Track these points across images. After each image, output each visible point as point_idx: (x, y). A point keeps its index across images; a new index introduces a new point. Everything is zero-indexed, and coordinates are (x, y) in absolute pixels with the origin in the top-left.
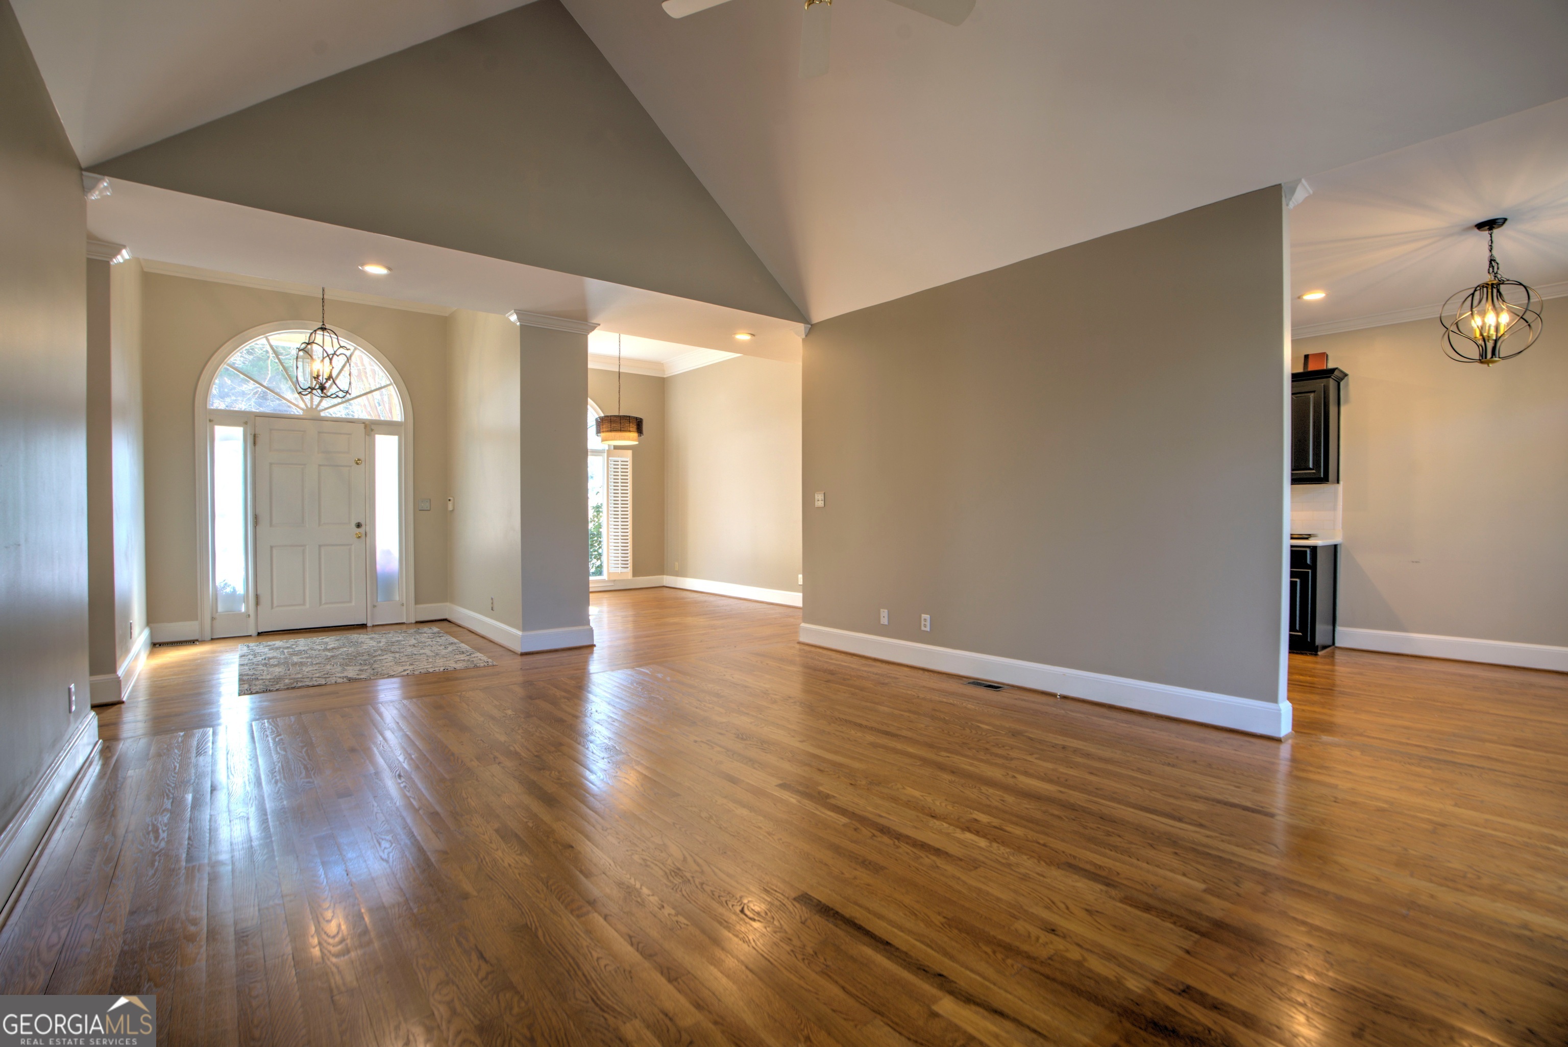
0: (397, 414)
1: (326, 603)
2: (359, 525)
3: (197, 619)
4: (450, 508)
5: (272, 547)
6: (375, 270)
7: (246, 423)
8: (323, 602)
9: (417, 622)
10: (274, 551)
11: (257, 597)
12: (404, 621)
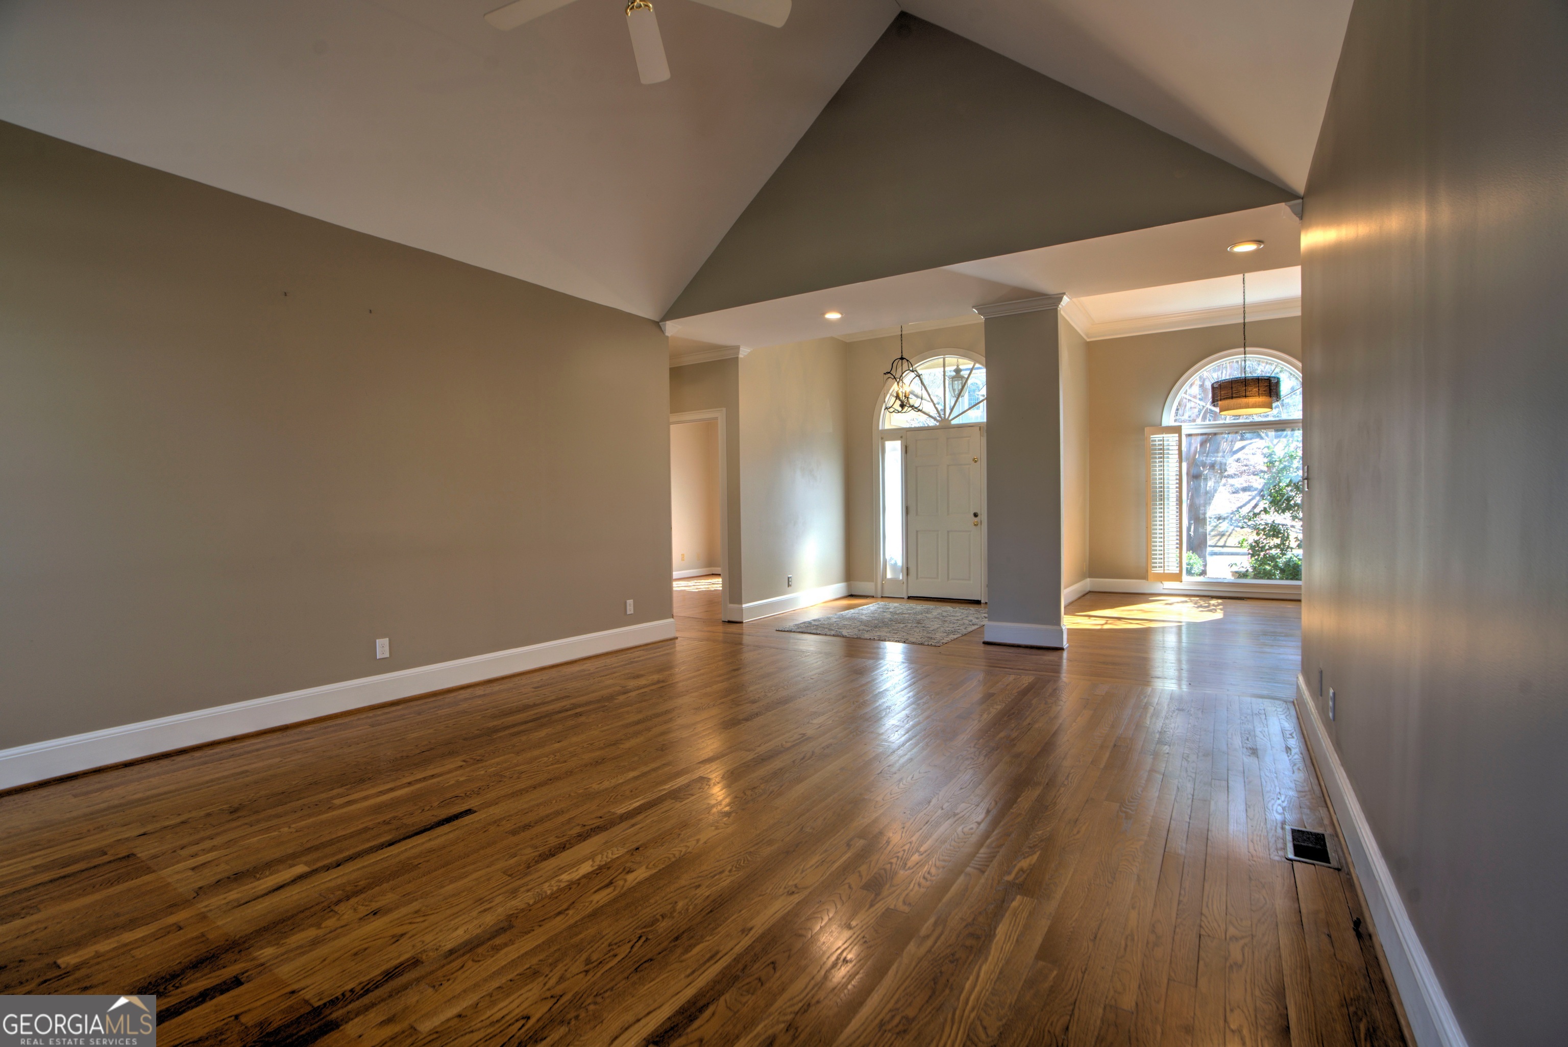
1: (952, 579)
2: (976, 515)
3: (873, 581)
5: (917, 532)
6: (833, 316)
7: (902, 437)
8: (950, 577)
10: (919, 534)
11: (908, 569)
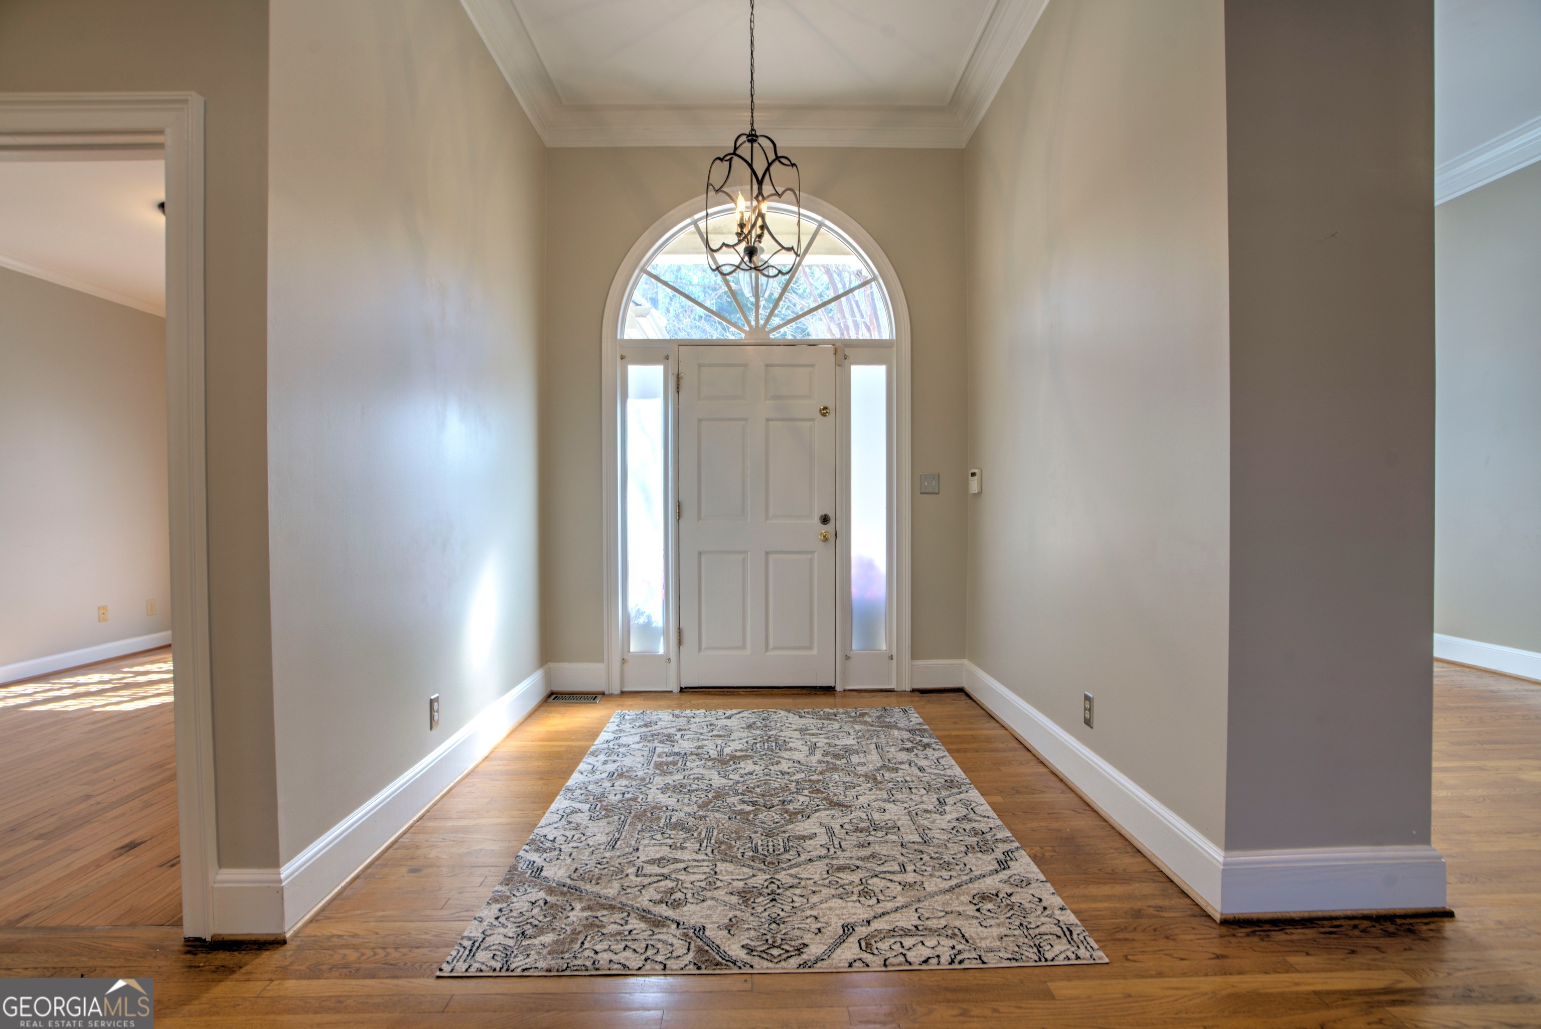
0: (885, 331)
1: (775, 648)
2: (825, 520)
4: (974, 486)
5: (700, 554)
7: (667, 358)
8: (771, 645)
9: (913, 691)
10: (704, 558)
11: (680, 631)
12: (892, 686)
